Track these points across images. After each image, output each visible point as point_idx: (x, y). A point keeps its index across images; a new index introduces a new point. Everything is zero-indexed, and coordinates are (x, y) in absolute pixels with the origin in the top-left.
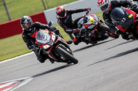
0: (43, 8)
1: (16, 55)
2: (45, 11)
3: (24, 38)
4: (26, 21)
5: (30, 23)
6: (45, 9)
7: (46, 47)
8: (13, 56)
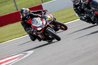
0: (41, 1)
1: (22, 35)
2: (42, 4)
3: (22, 23)
4: (24, 12)
5: (27, 13)
6: (43, 3)
7: (39, 29)
8: (19, 36)
